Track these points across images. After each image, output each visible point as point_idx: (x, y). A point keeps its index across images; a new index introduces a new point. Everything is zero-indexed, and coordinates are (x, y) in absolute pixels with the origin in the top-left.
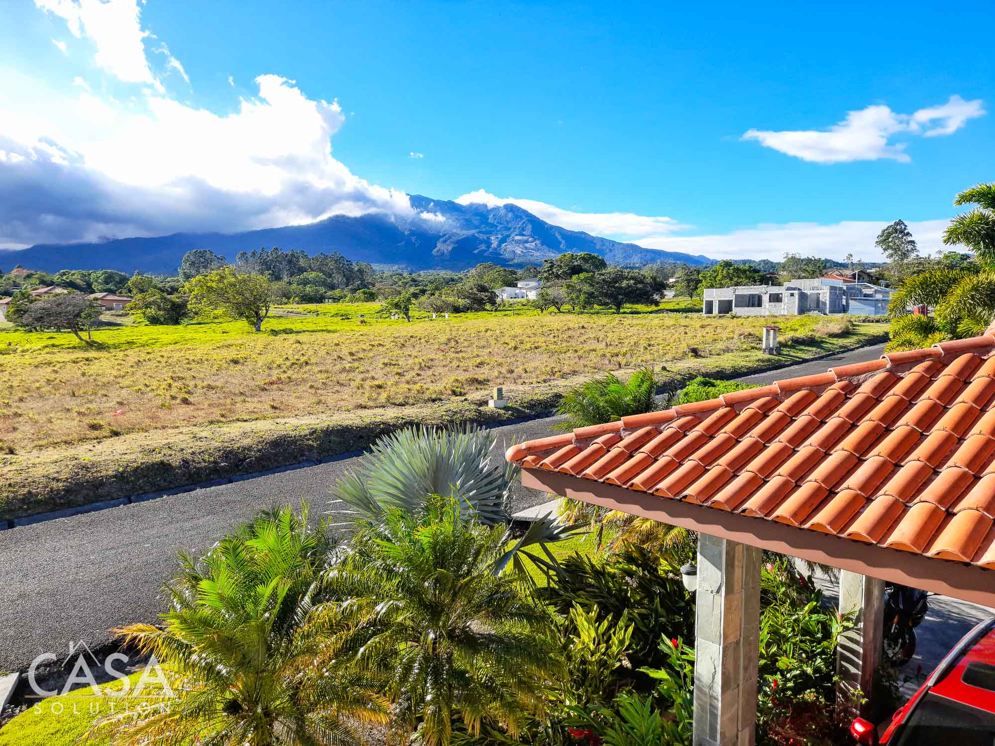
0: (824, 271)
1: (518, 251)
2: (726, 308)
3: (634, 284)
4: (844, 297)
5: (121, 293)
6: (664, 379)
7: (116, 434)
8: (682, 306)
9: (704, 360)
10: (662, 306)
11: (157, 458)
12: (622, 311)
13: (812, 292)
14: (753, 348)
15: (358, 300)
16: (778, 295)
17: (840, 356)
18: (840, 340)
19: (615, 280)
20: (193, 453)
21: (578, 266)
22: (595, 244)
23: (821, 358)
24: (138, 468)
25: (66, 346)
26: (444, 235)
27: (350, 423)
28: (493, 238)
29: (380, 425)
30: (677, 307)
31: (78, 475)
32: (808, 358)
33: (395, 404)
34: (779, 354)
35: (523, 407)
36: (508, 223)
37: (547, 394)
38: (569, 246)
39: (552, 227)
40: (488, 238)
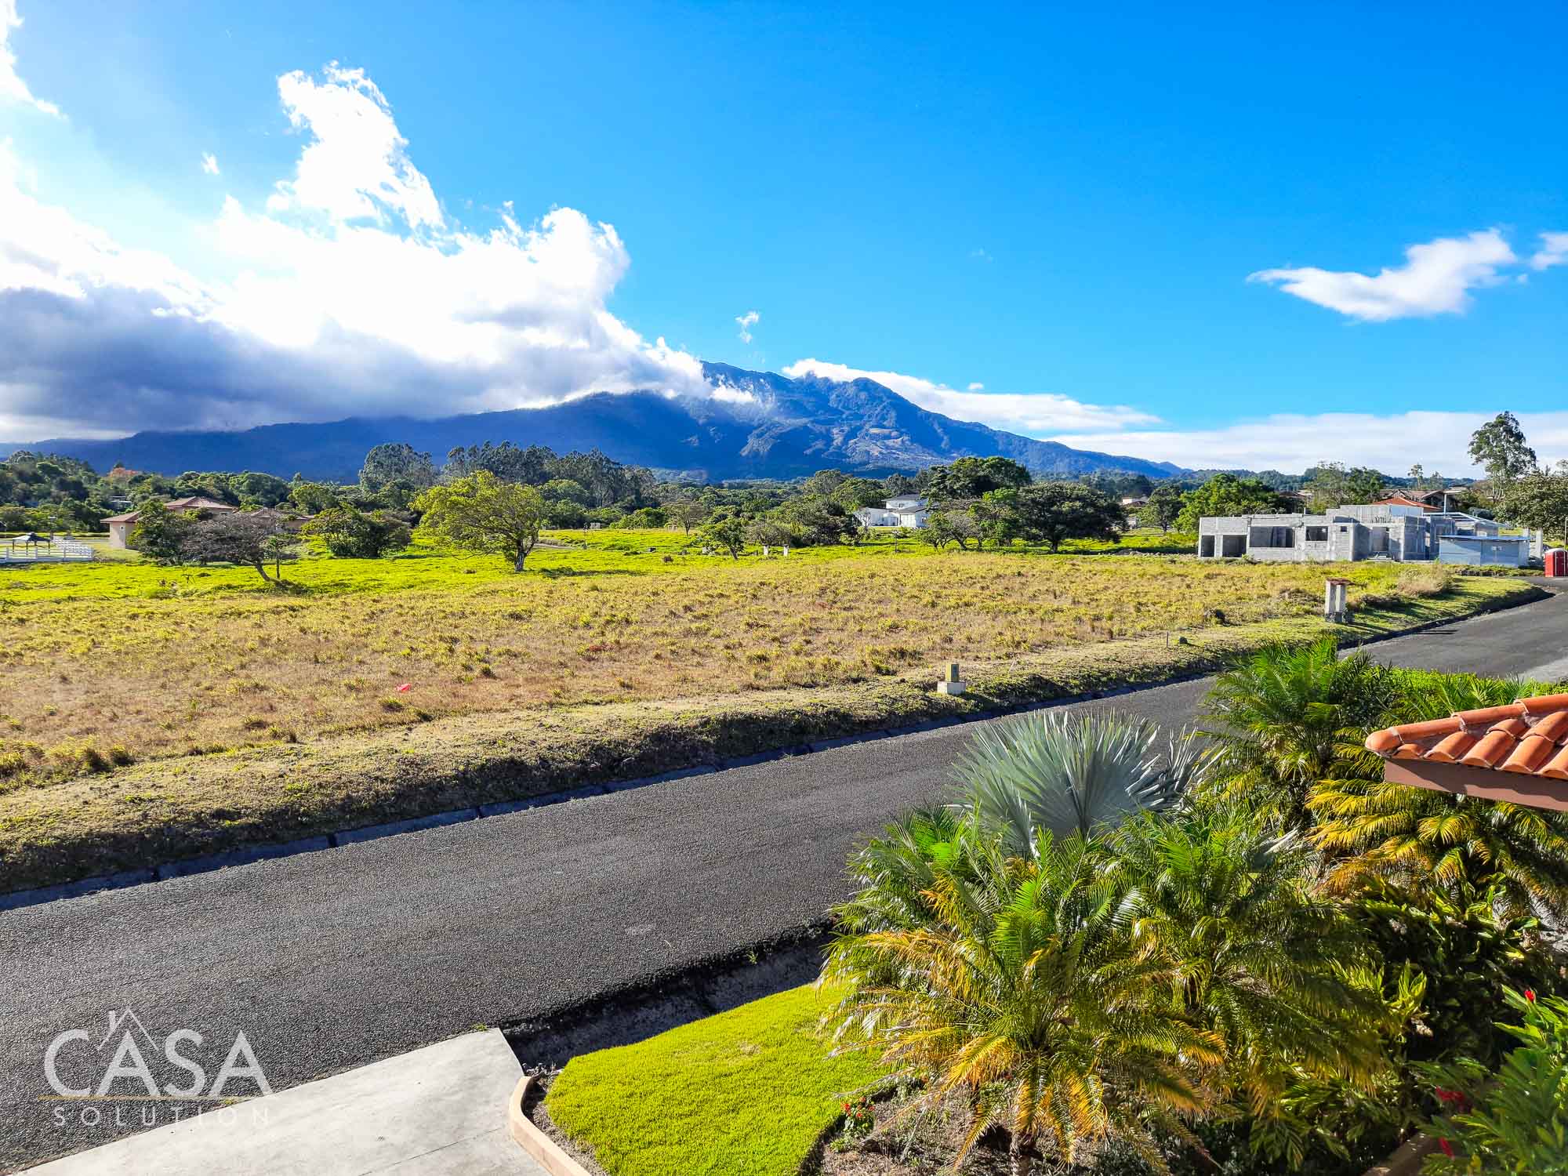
0: (1382, 492)
1: (875, 452)
2: (1235, 547)
3: (1082, 507)
4: (1428, 535)
5: (281, 508)
6: (1188, 657)
7: (426, 718)
8: (1156, 542)
9: (1236, 629)
10: (1124, 543)
11: (504, 753)
12: (1060, 548)
13: (1375, 525)
14: (1308, 612)
15: (637, 524)
16: (1319, 529)
17: (1447, 627)
18: (1439, 603)
19: (1051, 501)
20: (550, 748)
21: (985, 477)
22: (996, 442)
23: (1417, 630)
24: (483, 765)
25: (248, 588)
26: (760, 426)
27: (752, 710)
28: (835, 431)
29: (794, 714)
30: (1147, 545)
31: (408, 774)
32: (1396, 629)
33: (797, 684)
34: (1351, 623)
35: (990, 694)
36: (859, 407)
37: (1021, 676)
38: (955, 446)
39: (928, 415)
40: (828, 431)
